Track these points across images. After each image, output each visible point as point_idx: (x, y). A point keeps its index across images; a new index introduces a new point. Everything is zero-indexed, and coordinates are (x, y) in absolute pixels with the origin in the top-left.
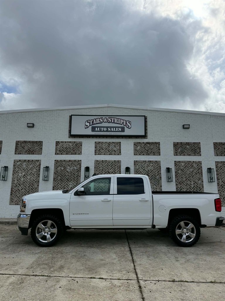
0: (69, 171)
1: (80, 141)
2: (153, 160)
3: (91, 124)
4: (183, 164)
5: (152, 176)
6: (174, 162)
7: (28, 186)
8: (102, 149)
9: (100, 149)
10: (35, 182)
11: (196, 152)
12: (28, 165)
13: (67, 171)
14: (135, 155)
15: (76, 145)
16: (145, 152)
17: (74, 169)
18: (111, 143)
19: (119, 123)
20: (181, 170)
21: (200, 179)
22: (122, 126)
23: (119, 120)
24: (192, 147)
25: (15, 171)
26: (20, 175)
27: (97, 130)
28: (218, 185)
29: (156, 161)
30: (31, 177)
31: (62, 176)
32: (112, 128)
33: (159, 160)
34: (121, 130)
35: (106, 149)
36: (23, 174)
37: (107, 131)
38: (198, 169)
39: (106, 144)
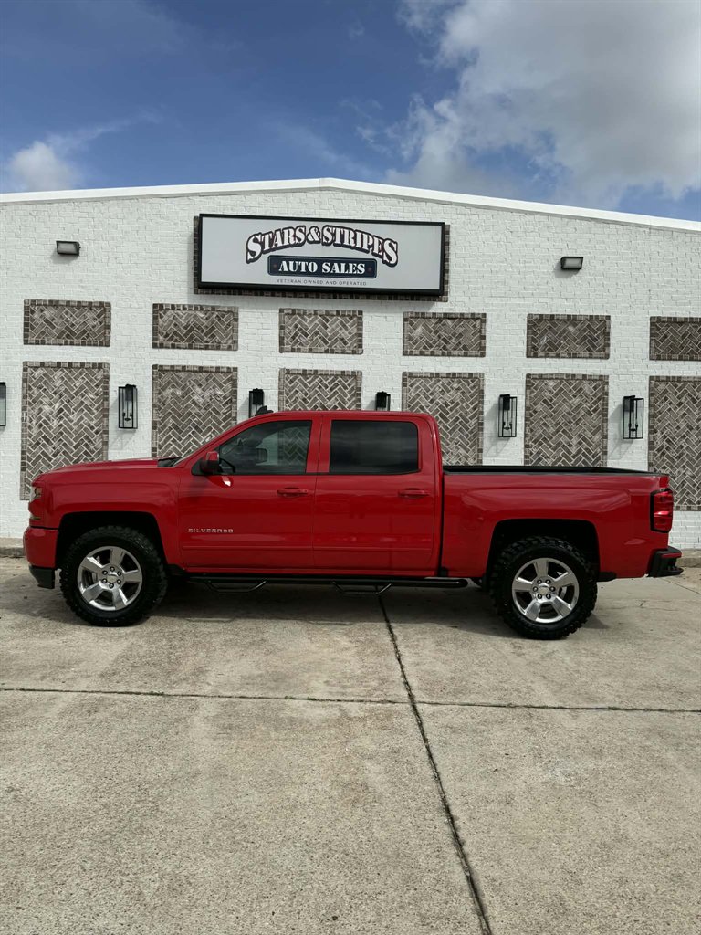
0: (201, 400)
1: (232, 304)
2: (460, 371)
3: (267, 247)
4: (551, 384)
5: (458, 419)
6: (524, 379)
7: (75, 443)
8: (303, 332)
9: (296, 334)
10: (97, 432)
11: (594, 347)
12: (70, 379)
13: (194, 402)
14: (405, 354)
15: (219, 320)
16: (439, 346)
17: (215, 395)
18: (333, 316)
19: (359, 245)
20: (545, 401)
21: (599, 428)
22: (370, 256)
23: (359, 234)
24: (585, 330)
25: (31, 397)
26: (47, 408)
27: (286, 269)
28: (650, 449)
29: (471, 375)
30: (82, 418)
31: (180, 416)
32: (336, 265)
33: (479, 371)
34: (363, 270)
35: (317, 333)
36: (57, 406)
37: (319, 273)
38: (595, 399)
39: (317, 318)
